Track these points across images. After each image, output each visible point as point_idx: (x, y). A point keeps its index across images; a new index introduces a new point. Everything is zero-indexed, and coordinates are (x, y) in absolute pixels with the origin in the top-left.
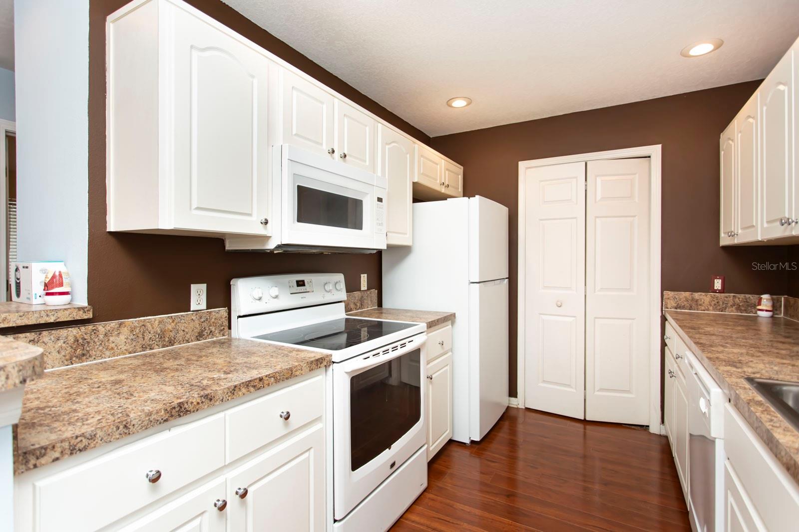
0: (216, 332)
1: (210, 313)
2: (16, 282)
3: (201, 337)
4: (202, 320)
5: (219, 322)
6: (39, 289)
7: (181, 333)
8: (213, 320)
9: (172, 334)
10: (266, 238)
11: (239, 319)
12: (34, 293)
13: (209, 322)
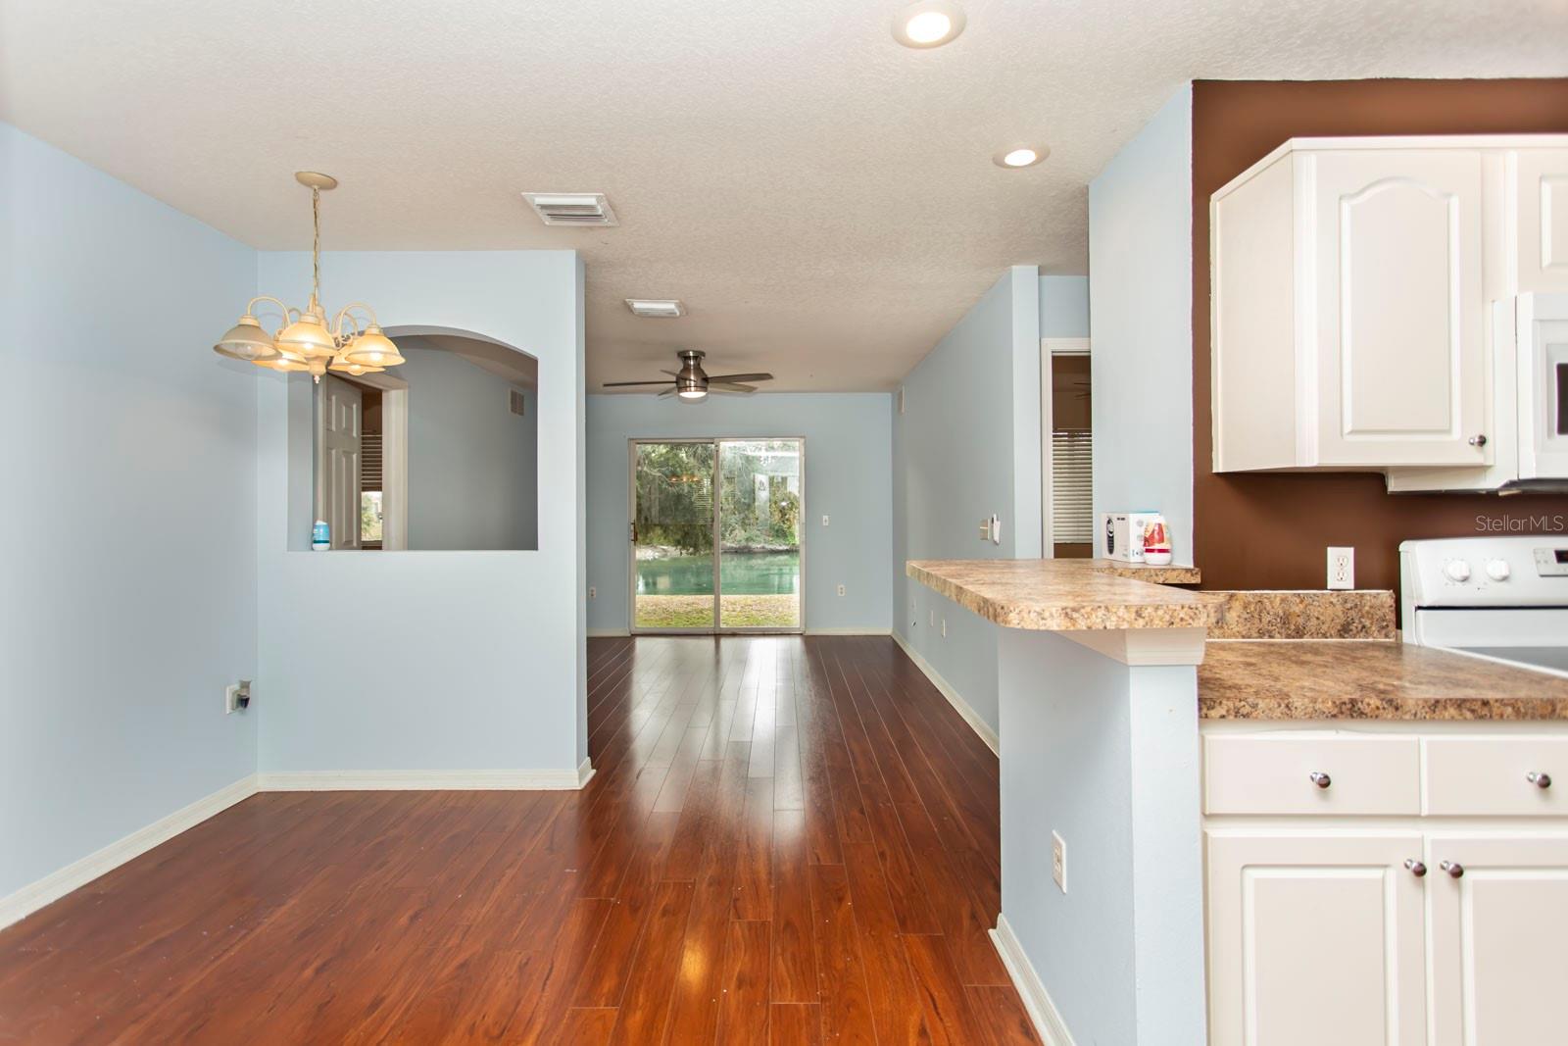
0: (1373, 628)
1: (1362, 596)
2: (1109, 537)
3: (1345, 632)
4: (1349, 605)
5: (1378, 612)
6: (1137, 545)
7: (1314, 622)
8: (1367, 608)
9: (1301, 620)
10: (1481, 469)
11: (1420, 612)
12: (1131, 548)
13: (1360, 610)
